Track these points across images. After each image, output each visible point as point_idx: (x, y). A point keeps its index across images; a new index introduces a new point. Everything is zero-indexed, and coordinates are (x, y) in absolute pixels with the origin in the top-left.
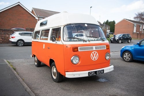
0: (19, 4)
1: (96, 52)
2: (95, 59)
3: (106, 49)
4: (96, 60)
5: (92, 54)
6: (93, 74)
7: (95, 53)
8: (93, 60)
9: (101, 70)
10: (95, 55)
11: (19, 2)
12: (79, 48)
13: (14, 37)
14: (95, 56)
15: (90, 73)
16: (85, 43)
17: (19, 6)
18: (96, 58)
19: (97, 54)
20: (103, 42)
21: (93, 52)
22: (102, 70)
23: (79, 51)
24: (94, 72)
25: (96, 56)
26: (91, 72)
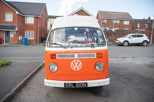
0: (82, 9)
1: (78, 61)
2: (76, 69)
3: (96, 57)
4: (78, 70)
5: (72, 63)
6: (70, 85)
7: (76, 62)
8: (75, 70)
9: (83, 83)
10: (76, 64)
11: (82, 8)
12: (57, 55)
13: (71, 38)
14: (76, 66)
15: (67, 85)
16: (65, 50)
17: (82, 11)
18: (78, 68)
19: (81, 63)
20: (93, 49)
21: (74, 61)
22: (85, 83)
23: (57, 58)
24: (71, 83)
25: (78, 65)
26: (68, 83)
